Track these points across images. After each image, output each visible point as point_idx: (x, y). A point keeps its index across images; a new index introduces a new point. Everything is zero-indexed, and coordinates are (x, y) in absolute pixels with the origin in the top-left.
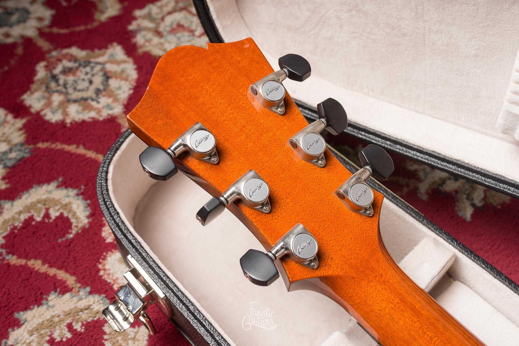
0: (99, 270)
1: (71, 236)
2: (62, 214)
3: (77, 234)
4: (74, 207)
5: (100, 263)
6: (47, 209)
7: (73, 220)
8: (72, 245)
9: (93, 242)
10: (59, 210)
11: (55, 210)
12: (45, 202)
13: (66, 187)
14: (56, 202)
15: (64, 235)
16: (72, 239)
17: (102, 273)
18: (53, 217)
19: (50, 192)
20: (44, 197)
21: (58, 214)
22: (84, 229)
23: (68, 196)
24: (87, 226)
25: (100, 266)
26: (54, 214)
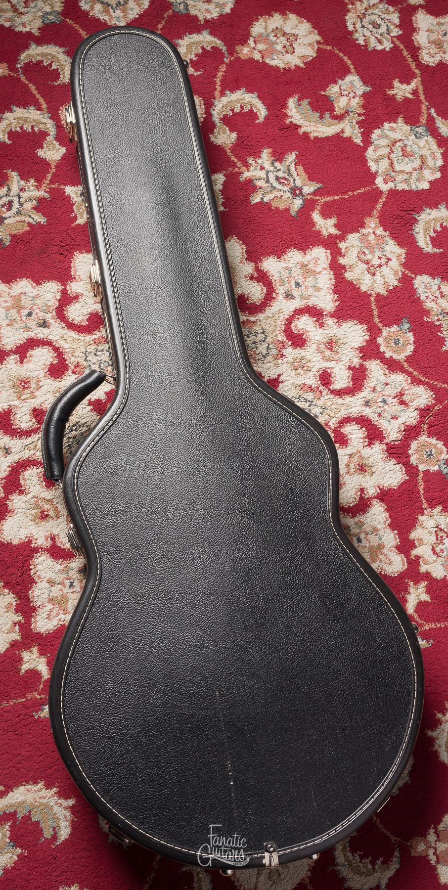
0: (60, 110)
1: (56, 84)
2: (58, 69)
3: (59, 85)
4: (66, 69)
5: (62, 107)
6: (52, 62)
7: (61, 76)
8: (54, 89)
9: (65, 94)
10: (58, 66)
11: (55, 64)
12: (53, 56)
13: (68, 56)
14: (59, 61)
15: (53, 81)
16: (56, 86)
17: (60, 112)
18: (53, 68)
19: (58, 53)
20: (54, 53)
21: (56, 68)
22: (64, 84)
23: (66, 61)
24: (66, 84)
25: (61, 108)
26: (54, 67)
